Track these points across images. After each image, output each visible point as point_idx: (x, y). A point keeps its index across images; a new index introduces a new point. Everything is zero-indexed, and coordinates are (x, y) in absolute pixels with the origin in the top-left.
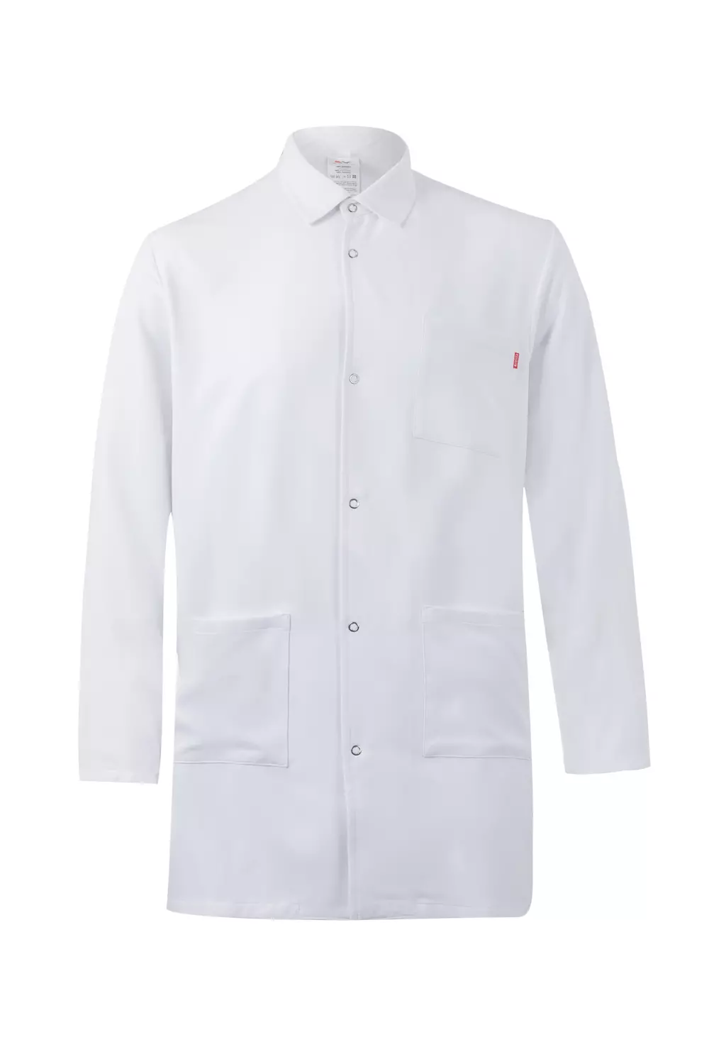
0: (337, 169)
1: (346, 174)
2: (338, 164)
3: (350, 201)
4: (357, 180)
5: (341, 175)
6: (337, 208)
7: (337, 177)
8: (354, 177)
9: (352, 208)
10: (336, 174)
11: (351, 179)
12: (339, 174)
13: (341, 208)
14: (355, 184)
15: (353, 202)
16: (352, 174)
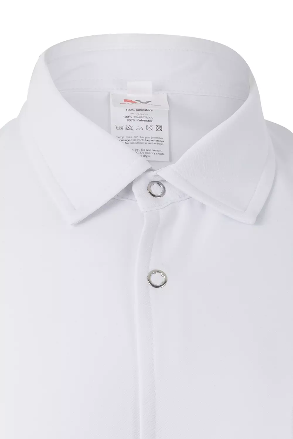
0: (128, 113)
1: (143, 125)
2: (129, 106)
3: (151, 176)
4: (164, 134)
5: (135, 125)
6: (128, 190)
7: (127, 129)
8: (159, 128)
9: (156, 189)
10: (124, 123)
11: (154, 133)
12: (132, 123)
13: (134, 189)
14: (159, 141)
15: (158, 179)
16: (154, 124)
